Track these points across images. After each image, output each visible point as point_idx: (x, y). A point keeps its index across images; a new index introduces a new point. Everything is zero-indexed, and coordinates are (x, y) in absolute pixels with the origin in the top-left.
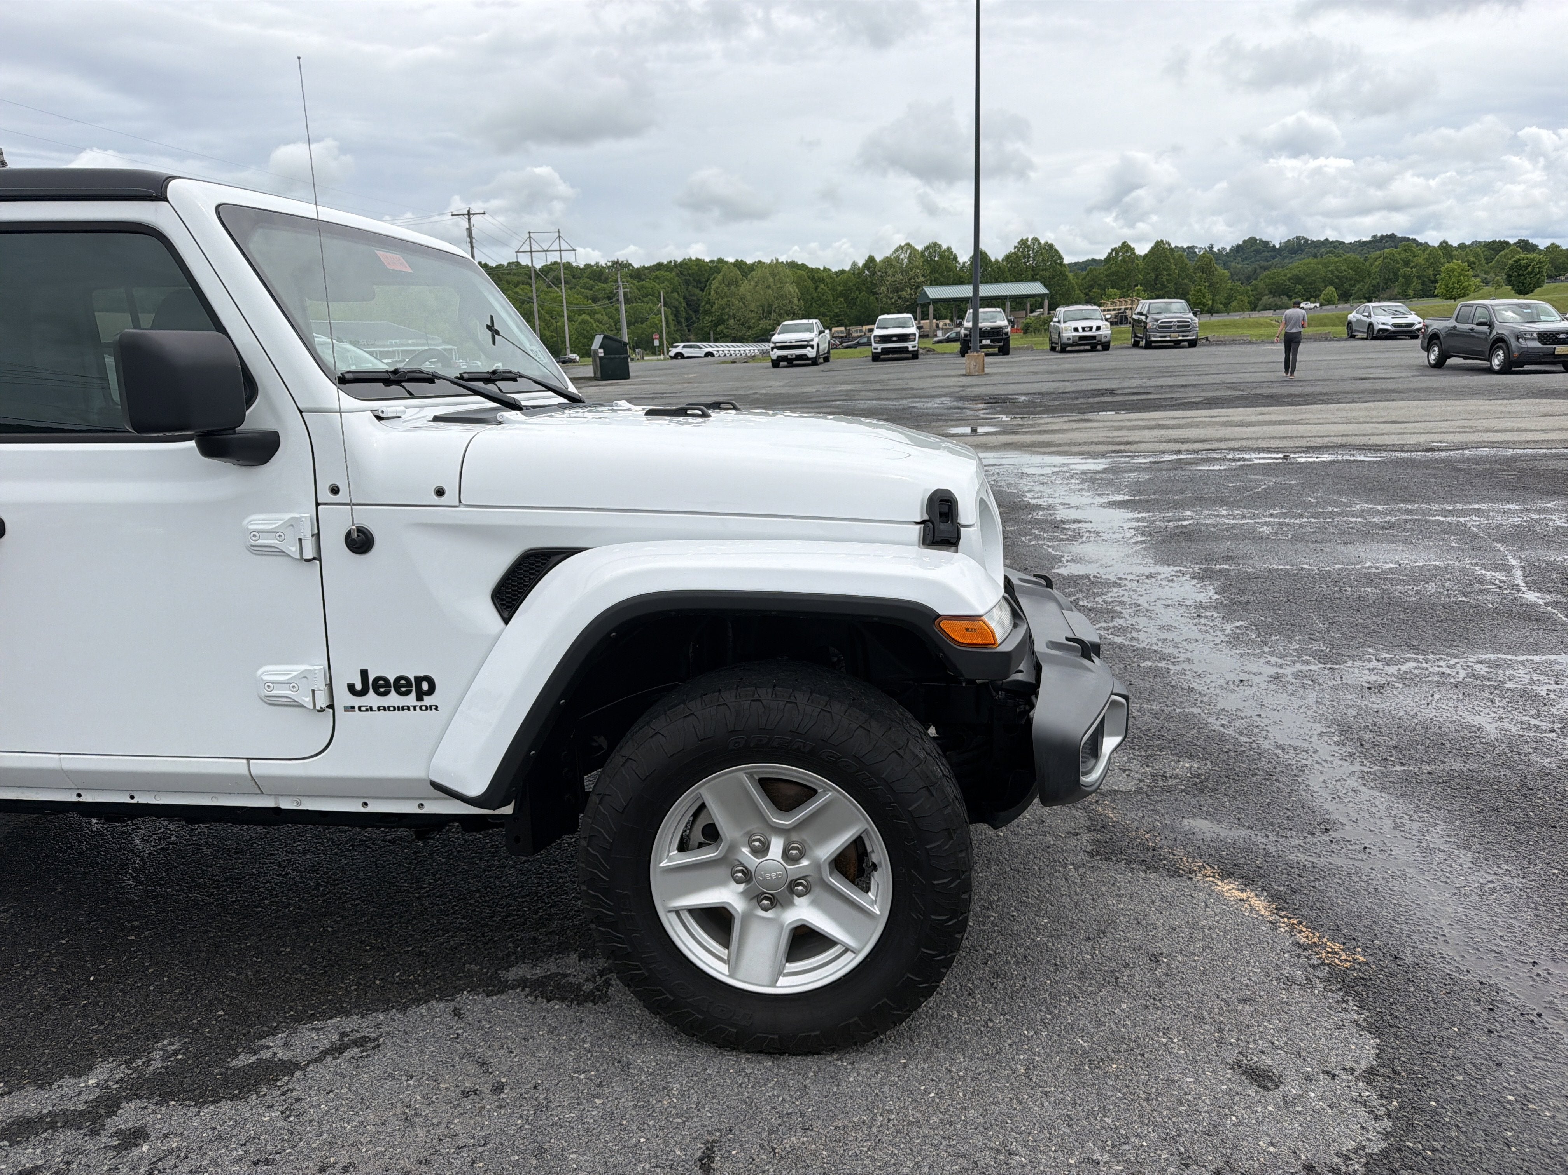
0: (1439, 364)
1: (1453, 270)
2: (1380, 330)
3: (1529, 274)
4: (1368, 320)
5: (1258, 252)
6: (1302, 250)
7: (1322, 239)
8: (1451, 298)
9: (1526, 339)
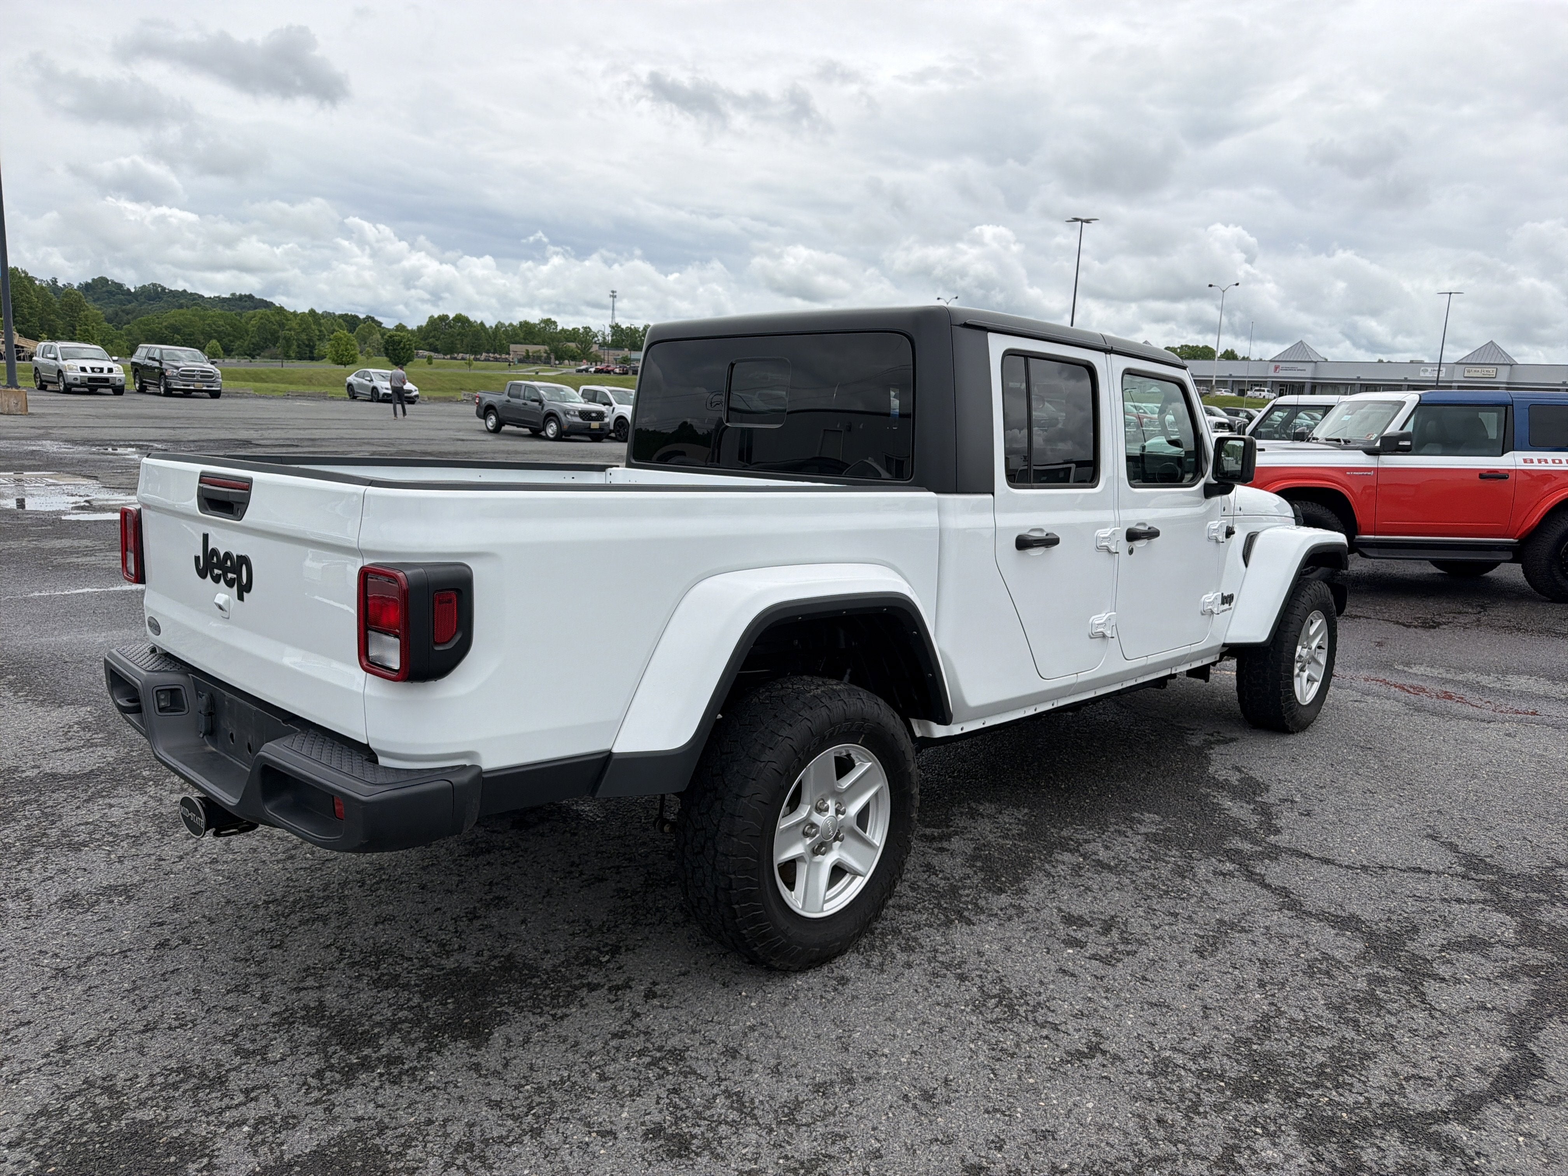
0: (496, 430)
1: (341, 339)
3: (403, 349)
4: (371, 385)
5: (110, 293)
6: (161, 299)
7: (180, 290)
8: (341, 364)
9: (572, 415)
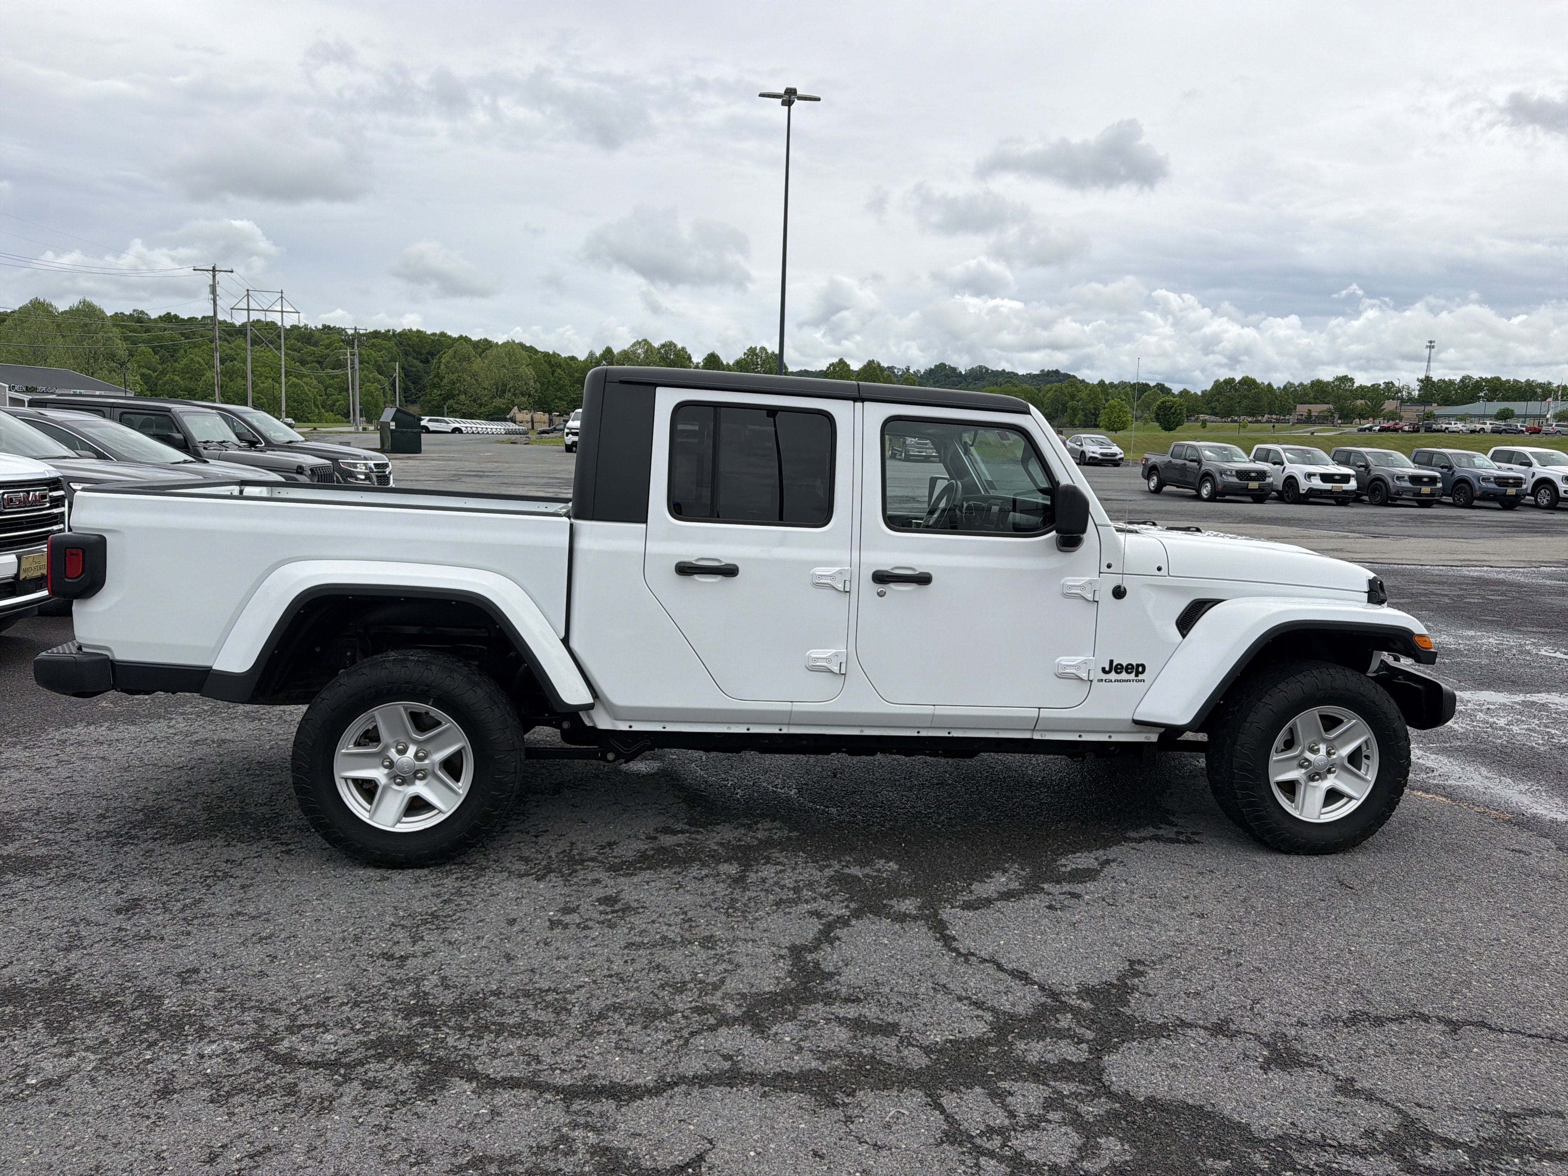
0: (1158, 490)
1: (1114, 407)
2: (1091, 457)
3: (1173, 414)
4: (1081, 449)
5: (947, 376)
6: (984, 378)
7: (1000, 370)
8: (1113, 430)
9: (1227, 475)
